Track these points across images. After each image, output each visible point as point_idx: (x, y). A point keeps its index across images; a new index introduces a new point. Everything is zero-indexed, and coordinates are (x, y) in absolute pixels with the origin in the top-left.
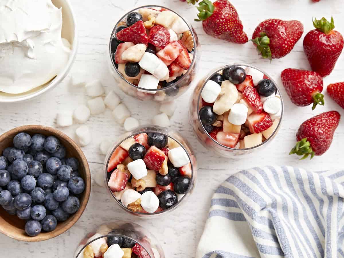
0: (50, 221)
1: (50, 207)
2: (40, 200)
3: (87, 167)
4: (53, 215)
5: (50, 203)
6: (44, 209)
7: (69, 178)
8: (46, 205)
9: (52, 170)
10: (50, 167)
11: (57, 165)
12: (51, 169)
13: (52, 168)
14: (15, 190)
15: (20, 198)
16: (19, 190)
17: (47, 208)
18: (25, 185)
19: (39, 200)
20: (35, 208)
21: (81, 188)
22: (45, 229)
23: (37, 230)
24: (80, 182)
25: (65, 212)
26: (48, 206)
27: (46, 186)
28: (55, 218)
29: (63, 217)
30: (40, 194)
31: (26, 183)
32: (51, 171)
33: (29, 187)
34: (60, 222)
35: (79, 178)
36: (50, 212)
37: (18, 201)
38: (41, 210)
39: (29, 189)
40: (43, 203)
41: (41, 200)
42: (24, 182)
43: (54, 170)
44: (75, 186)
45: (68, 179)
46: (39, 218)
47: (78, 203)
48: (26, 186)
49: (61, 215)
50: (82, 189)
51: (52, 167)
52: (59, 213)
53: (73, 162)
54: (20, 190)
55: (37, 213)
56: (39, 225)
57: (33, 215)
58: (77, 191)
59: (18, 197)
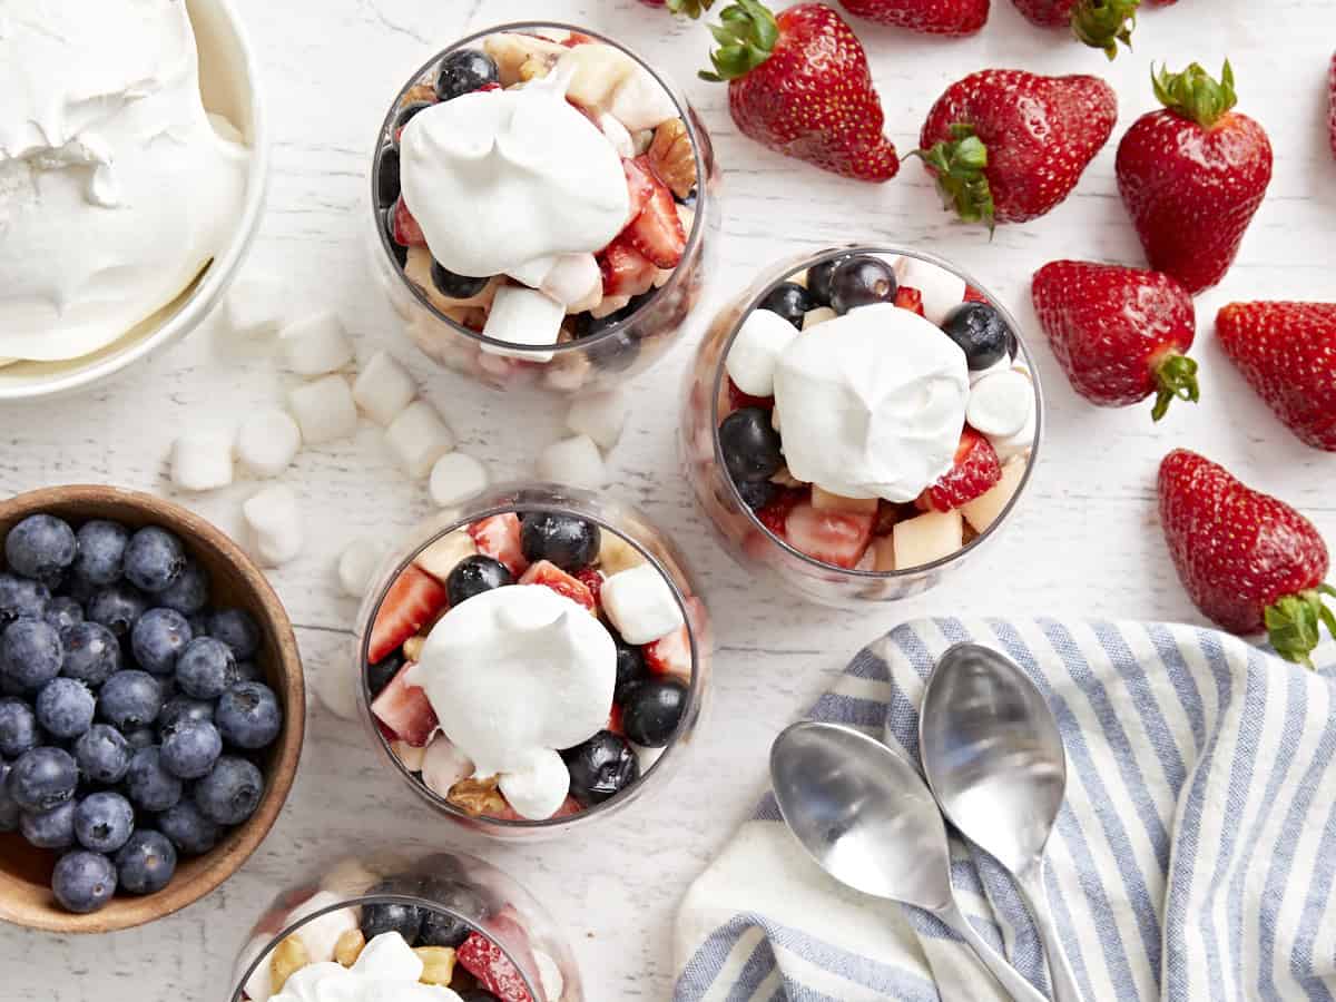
0: (150, 856)
2: (108, 774)
3: (290, 644)
4: (160, 829)
5: (147, 783)
6: (126, 806)
7: (222, 686)
8: (134, 791)
9: (155, 656)
10: (148, 646)
11: (174, 639)
12: (150, 653)
13: (153, 651)
14: (14, 737)
15: (34, 766)
16: (29, 736)
17: (136, 804)
18: (51, 715)
19: (105, 774)
20: (91, 803)
21: (269, 724)
22: (130, 886)
23: (98, 890)
24: (263, 702)
25: (205, 817)
26: (140, 797)
27: (133, 719)
28: (167, 842)
30: (107, 750)
31: (58, 707)
32: (152, 660)
33: (68, 722)
34: (186, 857)
35: (259, 689)
36: (146, 819)
37: (27, 777)
38: (113, 812)
39: (68, 732)
41: (115, 774)
42: (49, 706)
43: (160, 659)
44: (243, 720)
45: (218, 690)
46: (106, 843)
48: (56, 722)
49: (190, 832)
50: (271, 730)
51: (153, 645)
53: (233, 626)
54: (33, 736)
55: (98, 821)
56: (108, 868)
57: (83, 830)
58: (251, 739)
59: (25, 764)
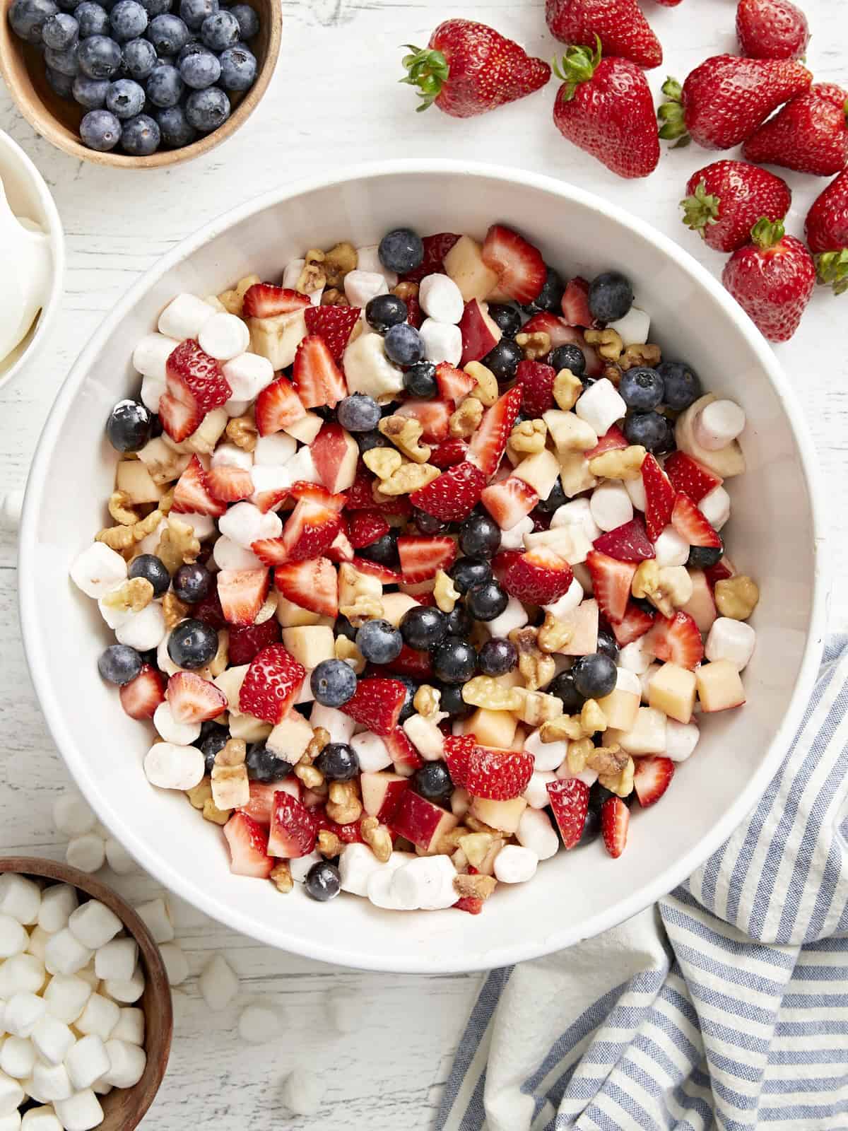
1: (157, 95)
29: (178, 133)
40: (144, 81)
47: (227, 108)
52: (173, 119)
